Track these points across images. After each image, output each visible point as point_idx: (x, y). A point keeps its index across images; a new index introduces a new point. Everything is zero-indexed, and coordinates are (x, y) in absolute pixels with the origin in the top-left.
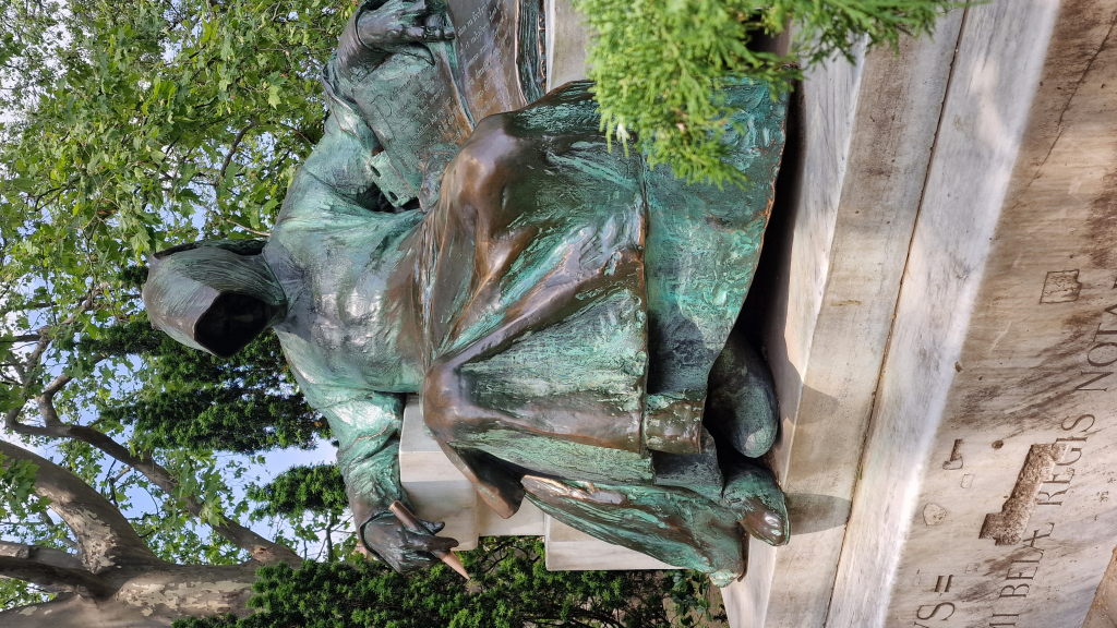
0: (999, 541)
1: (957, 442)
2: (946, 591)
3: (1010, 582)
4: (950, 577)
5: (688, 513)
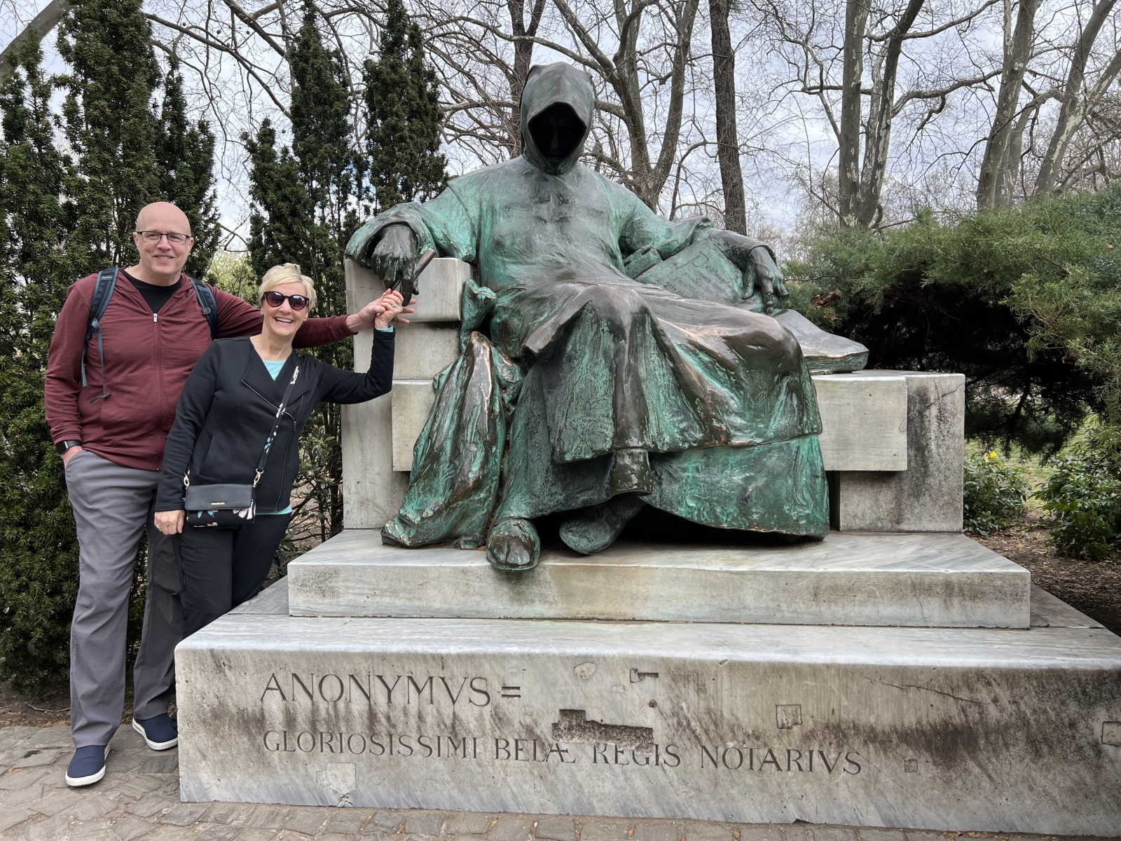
0: (555, 726)
1: (656, 675)
2: (503, 696)
3: (512, 743)
4: (519, 696)
5: (482, 495)
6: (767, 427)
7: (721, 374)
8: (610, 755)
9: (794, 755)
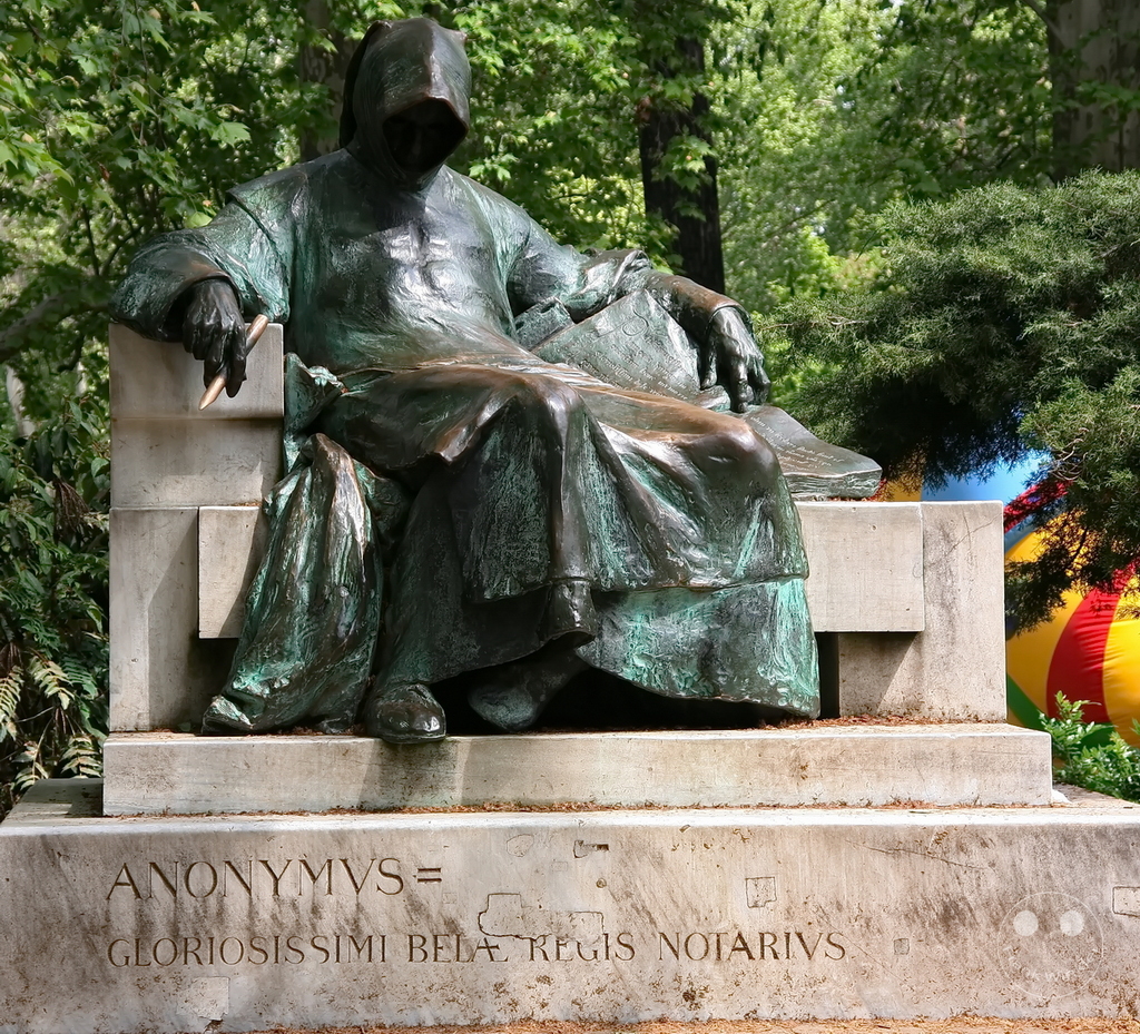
1: (606, 847)
5: (357, 657)
6: (735, 564)
7: (675, 493)
8: (550, 950)
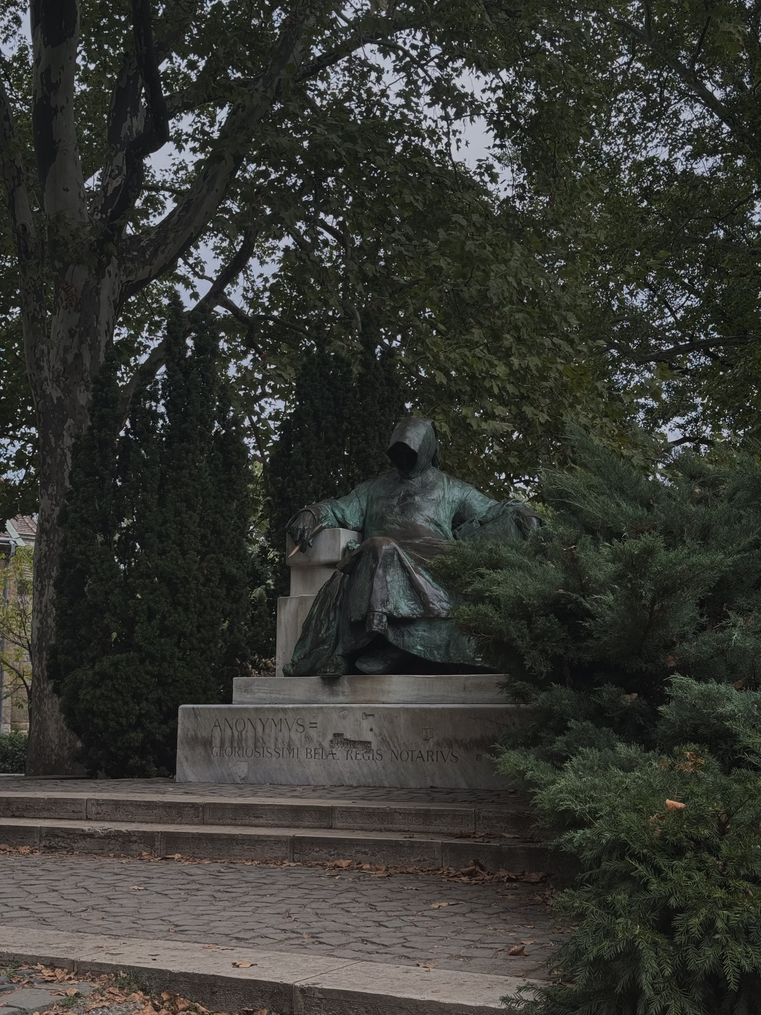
1: (373, 716)
2: (310, 727)
3: (313, 750)
4: (316, 727)
8: (353, 755)
9: (430, 754)
